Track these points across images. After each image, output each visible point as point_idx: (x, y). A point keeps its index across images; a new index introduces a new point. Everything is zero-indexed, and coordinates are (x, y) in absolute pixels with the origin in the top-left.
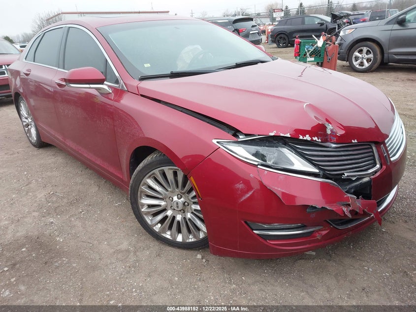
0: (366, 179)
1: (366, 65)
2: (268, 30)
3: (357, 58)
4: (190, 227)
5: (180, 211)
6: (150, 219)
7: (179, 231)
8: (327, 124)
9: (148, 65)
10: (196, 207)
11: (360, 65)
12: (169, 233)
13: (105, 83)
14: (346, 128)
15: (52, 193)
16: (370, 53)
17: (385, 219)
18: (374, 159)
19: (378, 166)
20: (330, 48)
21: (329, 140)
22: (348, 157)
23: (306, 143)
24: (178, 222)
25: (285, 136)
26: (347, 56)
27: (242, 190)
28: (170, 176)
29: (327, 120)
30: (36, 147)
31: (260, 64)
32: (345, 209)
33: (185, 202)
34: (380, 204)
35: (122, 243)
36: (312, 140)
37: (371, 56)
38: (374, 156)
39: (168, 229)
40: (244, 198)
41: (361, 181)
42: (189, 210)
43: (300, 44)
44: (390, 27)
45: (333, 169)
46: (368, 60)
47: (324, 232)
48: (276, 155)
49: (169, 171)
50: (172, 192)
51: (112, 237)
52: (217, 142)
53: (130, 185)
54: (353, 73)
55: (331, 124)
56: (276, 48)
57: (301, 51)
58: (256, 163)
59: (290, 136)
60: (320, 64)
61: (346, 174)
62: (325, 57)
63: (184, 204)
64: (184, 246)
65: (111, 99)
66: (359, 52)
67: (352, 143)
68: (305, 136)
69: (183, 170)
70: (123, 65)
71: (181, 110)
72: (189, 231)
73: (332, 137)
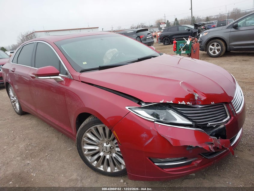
0: (222, 126)
1: (217, 53)
2: (158, 35)
3: (211, 49)
4: (116, 162)
5: (108, 152)
6: (90, 158)
7: (108, 165)
8: (195, 94)
9: (86, 63)
10: (118, 149)
11: (213, 53)
12: (102, 167)
13: (60, 75)
14: (207, 95)
15: (29, 144)
16: (219, 46)
17: (237, 149)
18: (226, 113)
19: (229, 117)
20: (194, 45)
21: (197, 103)
22: (210, 113)
23: (182, 106)
24: (108, 159)
25: (170, 102)
26: (205, 49)
27: (145, 138)
28: (101, 130)
29: (195, 91)
30: (19, 115)
31: (153, 58)
32: (210, 147)
33: (111, 147)
34: (232, 141)
35: (73, 175)
36: (186, 104)
37: (219, 47)
38: (225, 111)
39: (102, 164)
40: (147, 143)
41: (219, 128)
42: (114, 151)
43: (176, 43)
44: (229, 30)
45: (201, 121)
46: (218, 50)
47: (199, 162)
48: (165, 114)
49: (100, 127)
50: (103, 141)
51: (66, 171)
52: (129, 108)
53: (76, 137)
54: (210, 58)
55: (197, 93)
56: (163, 45)
57: (178, 48)
58: (153, 120)
59: (172, 103)
60: (189, 54)
61: (209, 124)
62: (192, 50)
63: (110, 148)
64: (112, 175)
65: (63, 85)
66: (212, 46)
67: (211, 104)
68: (182, 102)
69: (108, 127)
70: (70, 64)
71: (106, 89)
72: (115, 165)
73: (198, 102)
